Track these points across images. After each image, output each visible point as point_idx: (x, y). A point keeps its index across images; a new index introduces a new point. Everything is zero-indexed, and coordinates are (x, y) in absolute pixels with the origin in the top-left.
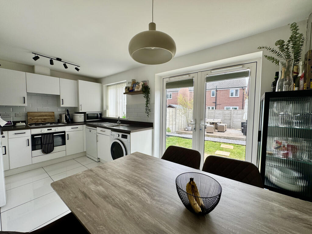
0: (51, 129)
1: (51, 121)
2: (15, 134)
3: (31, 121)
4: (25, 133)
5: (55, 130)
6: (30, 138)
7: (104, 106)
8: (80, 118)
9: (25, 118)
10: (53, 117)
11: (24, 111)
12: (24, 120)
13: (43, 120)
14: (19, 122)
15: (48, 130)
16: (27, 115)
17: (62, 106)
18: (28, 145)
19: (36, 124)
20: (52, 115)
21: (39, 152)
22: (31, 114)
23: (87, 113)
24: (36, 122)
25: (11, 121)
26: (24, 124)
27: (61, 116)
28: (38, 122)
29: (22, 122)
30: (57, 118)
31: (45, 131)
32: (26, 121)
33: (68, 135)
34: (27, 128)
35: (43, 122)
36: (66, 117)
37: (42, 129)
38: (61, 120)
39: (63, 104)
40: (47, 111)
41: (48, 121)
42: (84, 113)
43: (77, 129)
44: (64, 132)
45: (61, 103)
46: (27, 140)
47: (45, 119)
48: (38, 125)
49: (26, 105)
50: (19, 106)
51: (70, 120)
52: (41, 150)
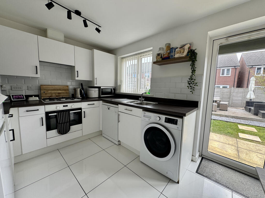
0: (67, 106)
1: (66, 96)
2: (27, 111)
3: (45, 95)
4: (38, 110)
5: (71, 107)
6: (44, 116)
7: (118, 80)
8: (94, 93)
9: (38, 91)
10: (67, 91)
11: (37, 83)
12: (37, 94)
13: (57, 95)
14: (31, 96)
15: (64, 106)
16: (40, 88)
17: (77, 78)
18: (43, 125)
19: (50, 99)
20: (66, 89)
21: (54, 132)
22: (44, 87)
23: (102, 88)
24: (50, 96)
25: (23, 95)
26: (37, 98)
27: (76, 90)
28: (52, 96)
29: (35, 96)
30: (72, 92)
31: (60, 107)
32: (40, 95)
33: (84, 112)
34: (40, 103)
35: (57, 96)
36: (81, 91)
37: (57, 105)
38: (76, 95)
39: (78, 77)
40: (61, 84)
41: (62, 96)
42: (99, 88)
43: (93, 106)
44: (81, 109)
45: (76, 75)
46: (40, 118)
47: (59, 93)
48: (52, 100)
49: (38, 75)
50: (32, 77)
51: (84, 95)
52: (56, 130)
